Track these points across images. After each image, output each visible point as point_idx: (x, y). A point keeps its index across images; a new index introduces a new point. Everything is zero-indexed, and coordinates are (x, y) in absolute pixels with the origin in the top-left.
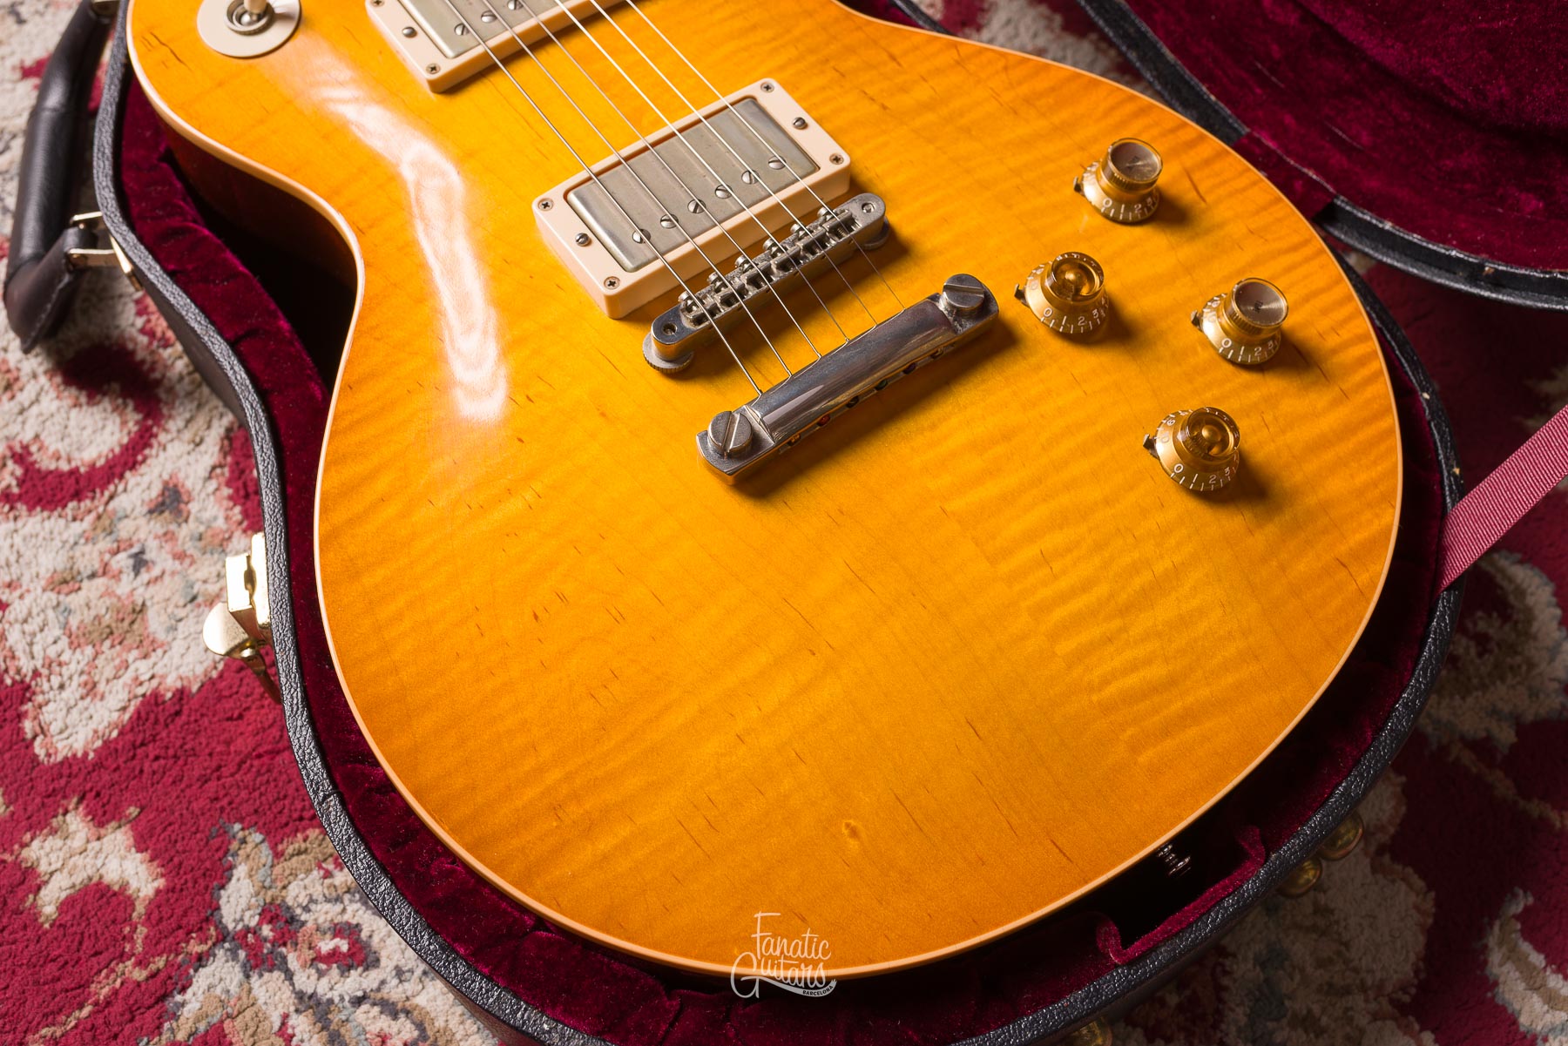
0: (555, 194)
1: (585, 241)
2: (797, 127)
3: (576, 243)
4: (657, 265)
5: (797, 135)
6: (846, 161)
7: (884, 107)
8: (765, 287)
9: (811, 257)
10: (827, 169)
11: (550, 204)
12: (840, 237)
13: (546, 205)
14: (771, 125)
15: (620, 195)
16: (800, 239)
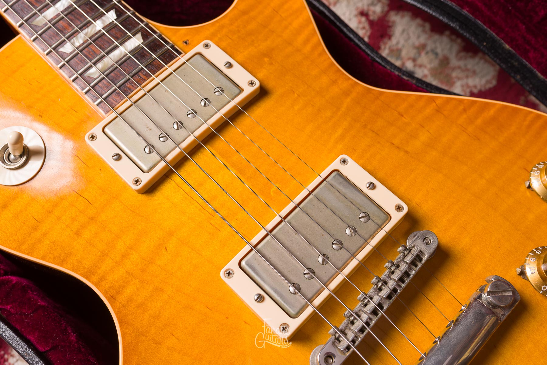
0: (233, 265)
1: (260, 299)
2: (370, 189)
3: (255, 303)
4: (309, 311)
5: (370, 193)
6: (406, 209)
7: (407, 152)
8: (380, 314)
9: (403, 285)
10: (396, 217)
11: (231, 272)
12: (416, 266)
13: (229, 274)
14: (353, 189)
15: (274, 259)
16: (393, 273)
